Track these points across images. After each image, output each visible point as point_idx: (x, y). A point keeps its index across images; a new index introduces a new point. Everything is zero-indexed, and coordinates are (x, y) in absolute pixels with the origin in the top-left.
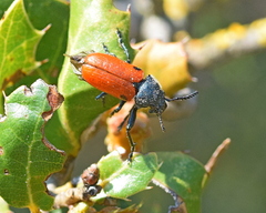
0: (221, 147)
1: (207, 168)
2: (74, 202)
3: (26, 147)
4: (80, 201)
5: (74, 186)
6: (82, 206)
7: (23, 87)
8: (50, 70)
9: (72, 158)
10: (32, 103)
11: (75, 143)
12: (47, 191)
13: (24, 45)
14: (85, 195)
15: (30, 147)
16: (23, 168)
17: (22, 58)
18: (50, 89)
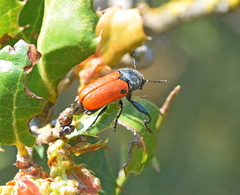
0: (173, 93)
1: (162, 110)
2: (53, 139)
3: (11, 96)
4: (58, 139)
5: (53, 127)
6: (60, 143)
7: (8, 47)
8: (32, 33)
9: (51, 105)
10: (16, 60)
11: (52, 92)
12: (30, 131)
13: (9, 13)
14: (61, 133)
15: (15, 95)
16: (10, 112)
17: (8, 24)
18: (30, 48)
